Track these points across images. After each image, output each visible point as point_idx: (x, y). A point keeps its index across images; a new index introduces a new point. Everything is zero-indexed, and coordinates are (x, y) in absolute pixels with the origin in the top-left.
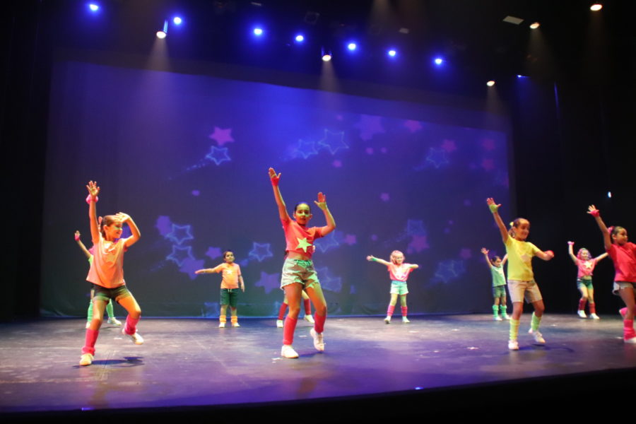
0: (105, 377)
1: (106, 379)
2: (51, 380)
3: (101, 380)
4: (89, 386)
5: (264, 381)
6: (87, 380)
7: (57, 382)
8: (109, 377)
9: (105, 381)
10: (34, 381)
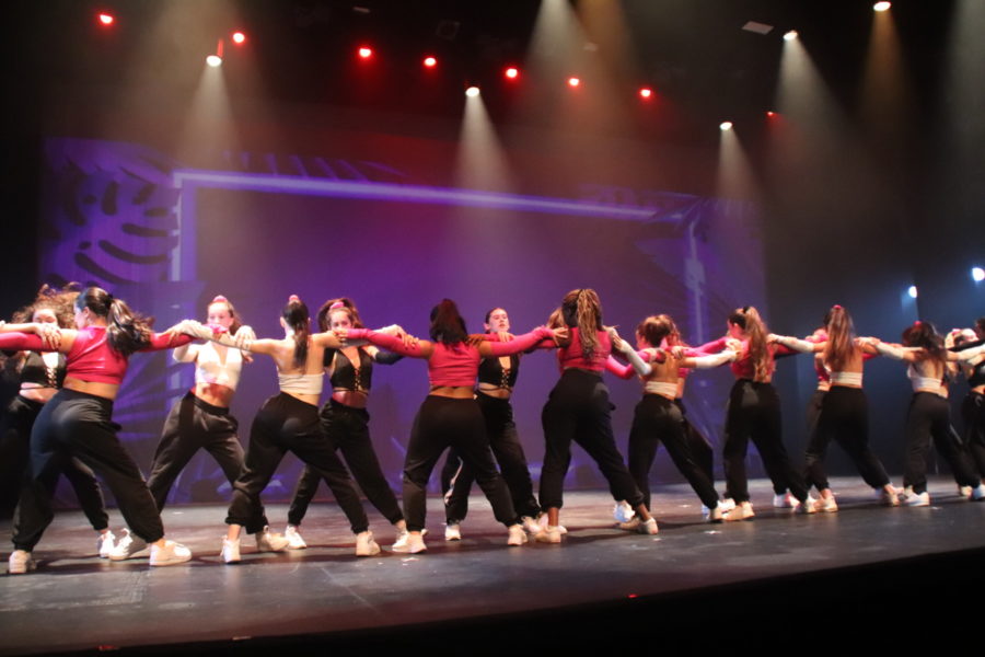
0: (137, 596)
1: (140, 600)
2: (51, 606)
3: (132, 601)
4: (113, 612)
5: (391, 594)
6: (109, 602)
7: (60, 608)
8: (144, 596)
9: (139, 603)
10: (24, 607)
